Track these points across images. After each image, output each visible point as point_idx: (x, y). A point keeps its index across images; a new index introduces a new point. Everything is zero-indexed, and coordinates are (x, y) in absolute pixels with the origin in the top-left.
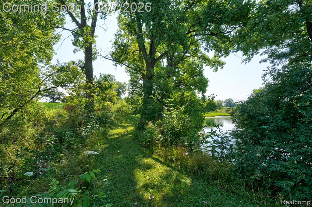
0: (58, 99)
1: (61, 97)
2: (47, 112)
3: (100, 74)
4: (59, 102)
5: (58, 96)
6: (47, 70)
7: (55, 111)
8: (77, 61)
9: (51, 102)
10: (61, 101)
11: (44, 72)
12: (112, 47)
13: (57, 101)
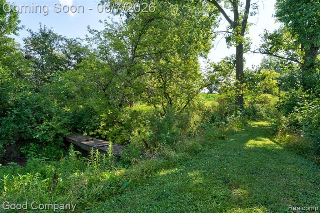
0: (215, 90)
1: (218, 88)
2: (206, 103)
3: (252, 66)
4: (216, 93)
5: (215, 87)
6: (207, 71)
7: (211, 102)
8: (230, 56)
9: (208, 93)
10: (217, 92)
11: (204, 73)
12: (261, 40)
13: (214, 92)
